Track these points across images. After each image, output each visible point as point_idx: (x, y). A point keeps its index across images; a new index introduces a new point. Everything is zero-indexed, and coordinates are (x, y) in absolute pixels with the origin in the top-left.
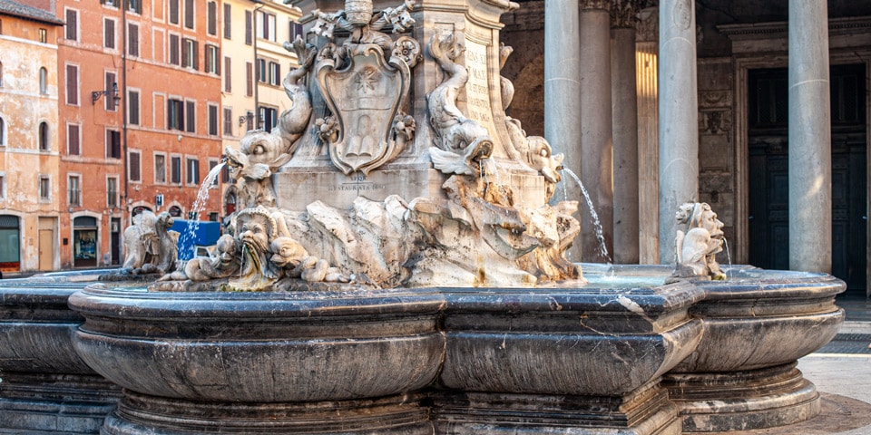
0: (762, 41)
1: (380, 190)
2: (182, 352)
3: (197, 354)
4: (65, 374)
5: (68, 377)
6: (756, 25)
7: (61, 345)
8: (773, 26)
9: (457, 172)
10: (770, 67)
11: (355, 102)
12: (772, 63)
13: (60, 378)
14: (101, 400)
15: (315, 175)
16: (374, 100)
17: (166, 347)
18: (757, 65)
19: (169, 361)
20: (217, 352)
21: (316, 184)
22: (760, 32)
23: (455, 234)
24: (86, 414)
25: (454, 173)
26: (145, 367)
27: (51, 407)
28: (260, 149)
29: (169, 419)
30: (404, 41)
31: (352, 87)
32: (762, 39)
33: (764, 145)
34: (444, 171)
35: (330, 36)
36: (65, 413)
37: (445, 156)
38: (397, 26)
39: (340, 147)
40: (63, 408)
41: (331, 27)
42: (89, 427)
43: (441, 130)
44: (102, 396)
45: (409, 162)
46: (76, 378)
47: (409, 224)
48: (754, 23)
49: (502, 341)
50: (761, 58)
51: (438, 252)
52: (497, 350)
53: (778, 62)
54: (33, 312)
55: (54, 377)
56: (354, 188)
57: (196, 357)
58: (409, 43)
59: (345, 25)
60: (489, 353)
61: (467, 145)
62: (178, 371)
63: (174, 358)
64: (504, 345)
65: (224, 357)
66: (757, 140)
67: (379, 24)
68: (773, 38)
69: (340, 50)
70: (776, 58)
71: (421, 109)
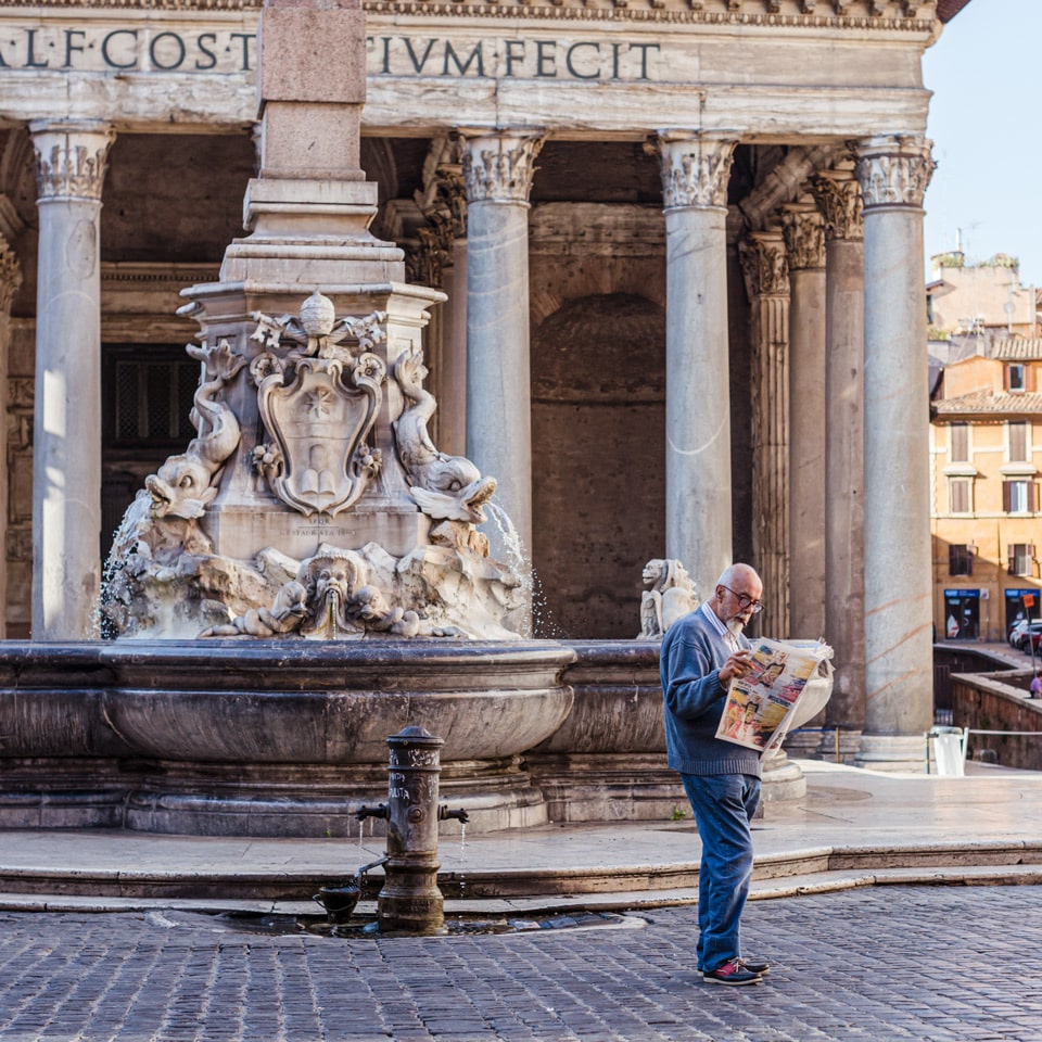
0: (128, 295)
1: (347, 536)
2: (364, 704)
3: (382, 706)
4: (34, 758)
5: (40, 761)
6: (121, 265)
7: (68, 716)
8: (150, 268)
9: (451, 517)
10: (142, 341)
11: (303, 428)
12: (146, 335)
13: (28, 762)
14: (95, 787)
15: (262, 515)
16: (330, 427)
17: (344, 699)
18: (119, 336)
19: (345, 715)
20: (404, 703)
21: (264, 527)
22: (127, 278)
23: (454, 590)
24: (86, 805)
25: (446, 519)
26: (307, 723)
27: (26, 799)
28: (189, 481)
29: (304, 786)
30: (368, 359)
31: (298, 410)
32: (130, 291)
33: (127, 479)
34: (434, 516)
35: (277, 345)
36: (51, 805)
37: (434, 499)
38: (365, 341)
39: (290, 483)
40: (46, 799)
41: (276, 335)
42: (90, 820)
43: (414, 467)
44: (97, 782)
45: (383, 504)
46: (52, 761)
47: (404, 577)
48: (117, 261)
49: (633, 694)
50: (126, 324)
51: (438, 610)
52: (628, 703)
53: (157, 332)
54: (18, 676)
55: (18, 762)
56: (313, 533)
57: (380, 709)
58: (375, 362)
59: (295, 333)
60: (619, 707)
61: (462, 487)
62: (352, 725)
63: (353, 711)
64: (636, 698)
65: (411, 708)
66: (115, 467)
67: (340, 335)
68: (148, 291)
69: (283, 362)
70: (153, 325)
71: (384, 441)
